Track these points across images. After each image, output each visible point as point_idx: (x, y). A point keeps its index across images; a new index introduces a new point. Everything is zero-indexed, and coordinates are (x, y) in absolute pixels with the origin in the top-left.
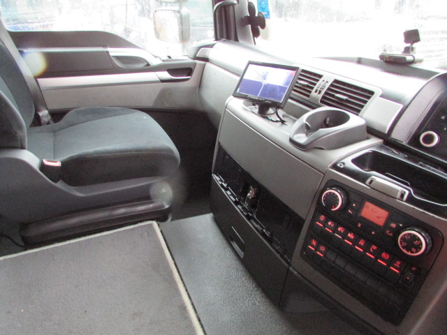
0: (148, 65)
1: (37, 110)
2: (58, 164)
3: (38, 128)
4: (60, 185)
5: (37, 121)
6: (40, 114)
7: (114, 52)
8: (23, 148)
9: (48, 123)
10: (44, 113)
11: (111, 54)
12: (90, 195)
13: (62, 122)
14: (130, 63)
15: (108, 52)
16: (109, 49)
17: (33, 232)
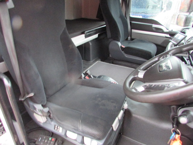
0: (163, 31)
1: (128, 37)
2: (124, 47)
3: (126, 41)
4: (123, 52)
5: (127, 39)
6: (128, 38)
7: (154, 26)
8: (119, 41)
9: (129, 41)
10: (129, 38)
11: (153, 26)
12: (128, 57)
13: (132, 41)
14: (158, 30)
15: (152, 26)
16: (153, 25)
17: (115, 62)
